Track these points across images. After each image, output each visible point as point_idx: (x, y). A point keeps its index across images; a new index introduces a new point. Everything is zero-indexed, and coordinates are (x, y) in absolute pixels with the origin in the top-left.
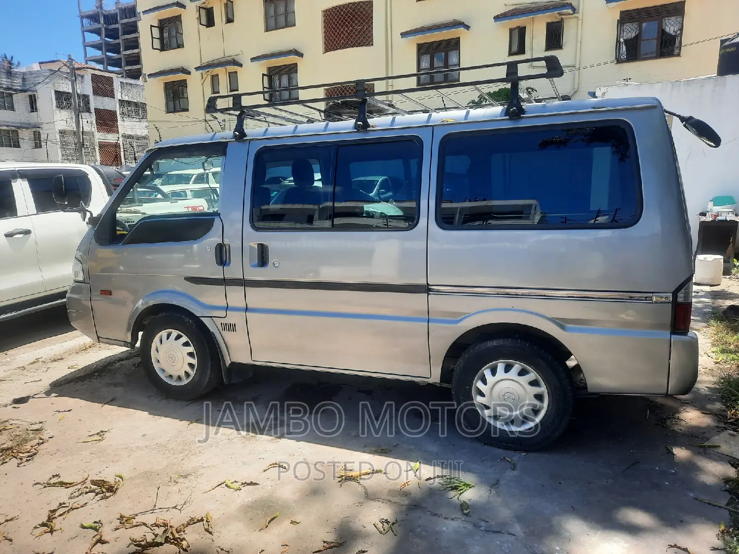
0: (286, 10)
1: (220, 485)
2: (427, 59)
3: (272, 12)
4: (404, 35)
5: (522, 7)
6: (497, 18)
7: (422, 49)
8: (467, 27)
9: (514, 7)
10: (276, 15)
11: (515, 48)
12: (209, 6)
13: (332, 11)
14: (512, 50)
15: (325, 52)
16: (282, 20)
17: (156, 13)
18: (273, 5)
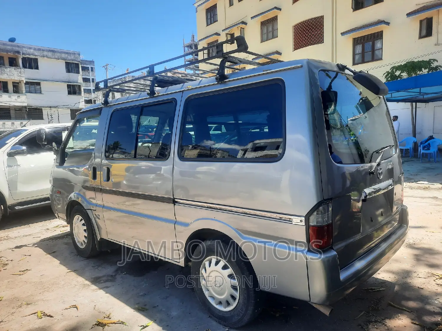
0: (273, 29)
1: (35, 313)
2: (360, 47)
3: (265, 31)
4: (343, 34)
5: (429, 4)
6: (409, 15)
7: (356, 42)
8: (388, 24)
9: (423, 5)
10: (268, 33)
11: (424, 32)
12: (232, 33)
13: (299, 25)
14: (421, 35)
15: (294, 50)
16: (270, 35)
17: (205, 40)
18: (266, 27)
